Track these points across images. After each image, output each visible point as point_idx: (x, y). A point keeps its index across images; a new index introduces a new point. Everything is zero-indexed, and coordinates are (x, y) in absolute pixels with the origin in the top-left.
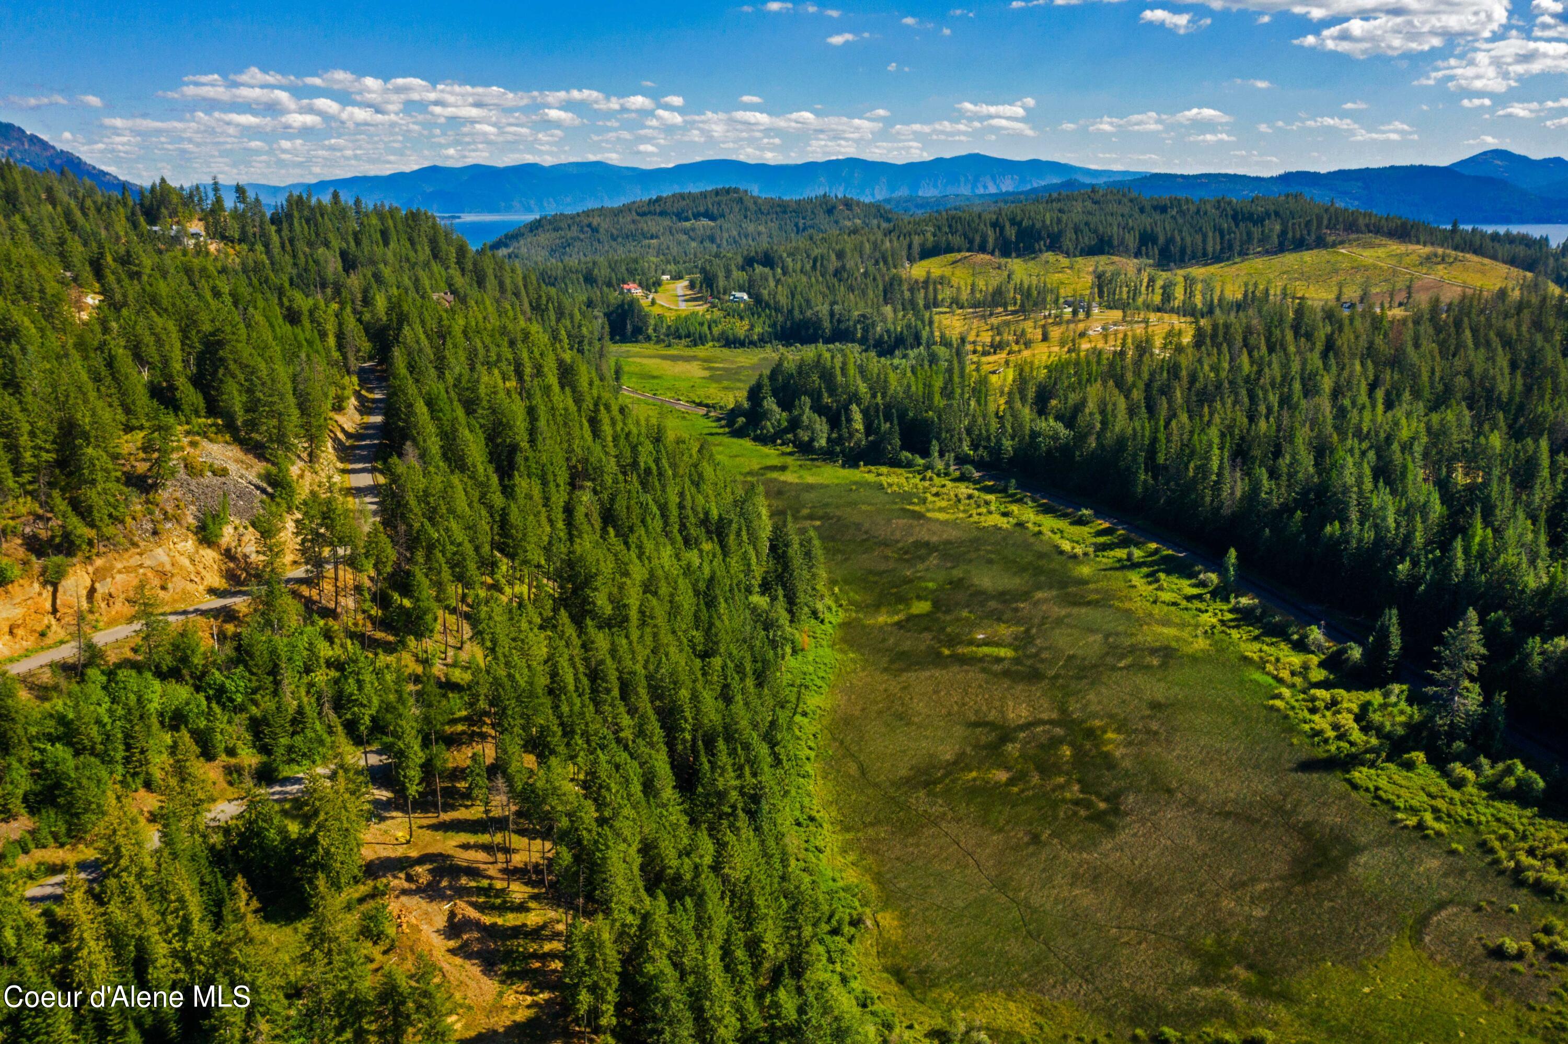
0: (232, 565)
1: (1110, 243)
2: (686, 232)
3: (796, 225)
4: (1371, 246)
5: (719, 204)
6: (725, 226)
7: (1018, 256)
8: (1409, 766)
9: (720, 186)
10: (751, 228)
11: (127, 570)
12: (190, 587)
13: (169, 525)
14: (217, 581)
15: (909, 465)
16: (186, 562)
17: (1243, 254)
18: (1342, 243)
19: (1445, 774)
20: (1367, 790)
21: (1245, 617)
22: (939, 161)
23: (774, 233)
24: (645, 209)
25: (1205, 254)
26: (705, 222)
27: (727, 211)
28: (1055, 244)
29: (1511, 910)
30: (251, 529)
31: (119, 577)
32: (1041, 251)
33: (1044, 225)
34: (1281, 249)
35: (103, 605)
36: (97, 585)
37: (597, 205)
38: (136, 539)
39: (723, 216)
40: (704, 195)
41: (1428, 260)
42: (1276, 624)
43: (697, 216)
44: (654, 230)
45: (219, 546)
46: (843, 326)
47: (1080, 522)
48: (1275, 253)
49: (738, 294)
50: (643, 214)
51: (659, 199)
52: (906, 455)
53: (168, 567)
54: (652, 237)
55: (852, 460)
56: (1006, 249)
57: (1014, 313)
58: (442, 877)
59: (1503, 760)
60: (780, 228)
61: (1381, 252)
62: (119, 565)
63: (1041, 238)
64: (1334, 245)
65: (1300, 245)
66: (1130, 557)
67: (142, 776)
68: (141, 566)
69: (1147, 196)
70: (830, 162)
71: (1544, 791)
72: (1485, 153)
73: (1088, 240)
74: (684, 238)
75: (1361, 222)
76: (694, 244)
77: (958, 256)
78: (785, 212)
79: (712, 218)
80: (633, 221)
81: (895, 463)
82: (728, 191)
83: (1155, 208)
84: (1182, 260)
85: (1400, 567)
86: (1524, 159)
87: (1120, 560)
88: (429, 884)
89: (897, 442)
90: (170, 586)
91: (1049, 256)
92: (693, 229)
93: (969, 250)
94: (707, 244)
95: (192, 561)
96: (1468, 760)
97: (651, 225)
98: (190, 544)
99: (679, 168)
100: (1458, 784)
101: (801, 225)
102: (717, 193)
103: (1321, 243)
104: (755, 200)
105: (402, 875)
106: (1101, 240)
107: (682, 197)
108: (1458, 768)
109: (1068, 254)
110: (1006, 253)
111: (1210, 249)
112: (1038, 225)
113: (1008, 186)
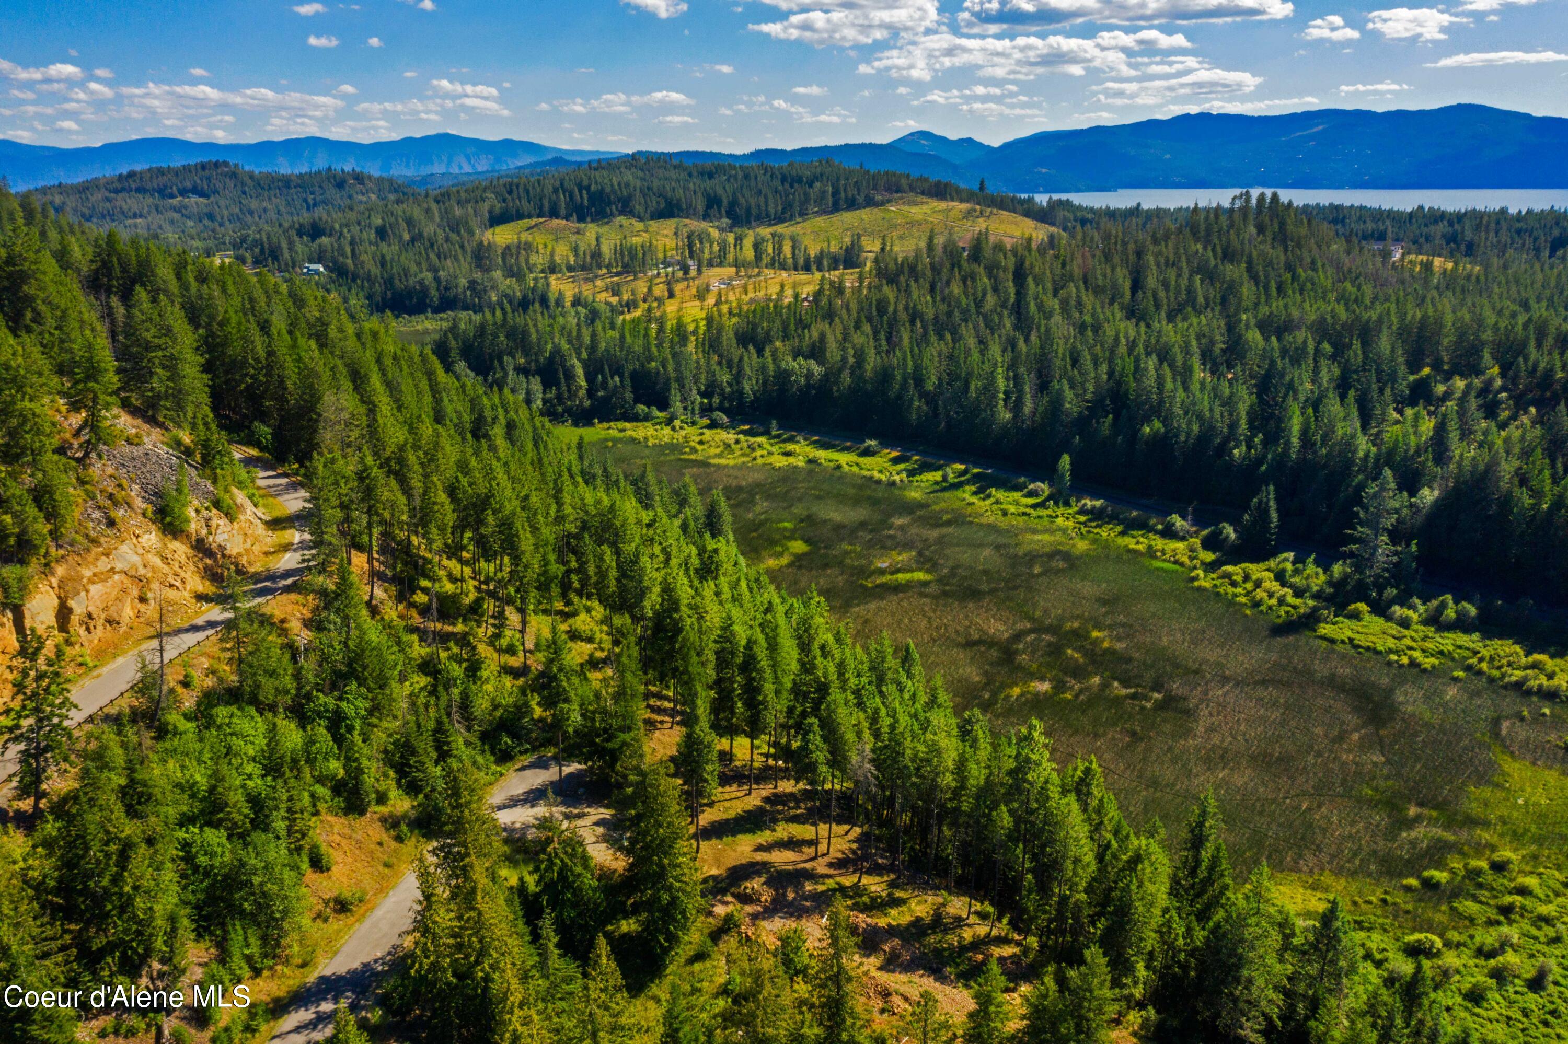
0: (208, 561)
1: (678, 205)
2: (174, 208)
3: (305, 200)
4: (916, 204)
5: (209, 179)
6: (222, 203)
7: (593, 221)
8: (1356, 616)
9: (205, 160)
10: (254, 204)
11: (97, 578)
12: (171, 594)
13: (121, 512)
14: (198, 584)
15: (647, 418)
16: (158, 561)
17: (803, 214)
18: (889, 201)
19: (1389, 618)
20: (1343, 642)
21: (1097, 516)
22: (409, 141)
23: (282, 209)
24: (117, 185)
25: (768, 215)
26: (194, 199)
27: (219, 186)
28: (626, 209)
29: (1544, 715)
30: (214, 511)
31: (93, 589)
32: (612, 215)
33: (613, 191)
34: (835, 208)
35: (82, 631)
36: (71, 603)
37: (54, 182)
38: (93, 534)
39: (216, 192)
40: (186, 168)
41: (968, 214)
42: (1134, 519)
43: (183, 192)
44: (136, 208)
45: (188, 536)
46: (451, 294)
47: (867, 453)
48: (831, 212)
49: (312, 266)
50: (116, 191)
51: (132, 174)
52: (641, 408)
53: (142, 571)
54: (135, 216)
55: (583, 418)
56: (581, 213)
57: (618, 274)
58: (784, 888)
59: (1435, 597)
60: (288, 204)
61: (925, 209)
62: (87, 573)
63: (609, 203)
64: (882, 204)
65: (852, 205)
66: (945, 479)
67: (305, 851)
68: (112, 570)
69: (689, 163)
70: (287, 142)
71: (1479, 616)
72: (912, 134)
73: (654, 203)
74: (176, 216)
75: (904, 182)
76: (190, 223)
77: (533, 221)
78: (289, 187)
79: (202, 194)
80: (108, 200)
81: (635, 418)
82: (216, 165)
83: (702, 174)
84: (748, 222)
85: (1236, 451)
86: (943, 139)
87: (937, 483)
88: (774, 901)
89: (629, 396)
90: (150, 595)
91: (621, 220)
92: (186, 207)
93: (539, 216)
94: (206, 222)
95: (164, 559)
96: (1403, 601)
97: (131, 202)
98: (152, 538)
99: (107, 147)
100: (1405, 623)
101: (311, 202)
102: (203, 167)
103: (870, 203)
104: (251, 176)
105: (729, 898)
106: (669, 203)
107: (160, 172)
108: (1397, 610)
109: (641, 219)
110: (581, 219)
111: (772, 211)
112: (608, 190)
113: (483, 165)
